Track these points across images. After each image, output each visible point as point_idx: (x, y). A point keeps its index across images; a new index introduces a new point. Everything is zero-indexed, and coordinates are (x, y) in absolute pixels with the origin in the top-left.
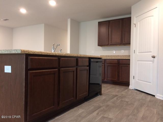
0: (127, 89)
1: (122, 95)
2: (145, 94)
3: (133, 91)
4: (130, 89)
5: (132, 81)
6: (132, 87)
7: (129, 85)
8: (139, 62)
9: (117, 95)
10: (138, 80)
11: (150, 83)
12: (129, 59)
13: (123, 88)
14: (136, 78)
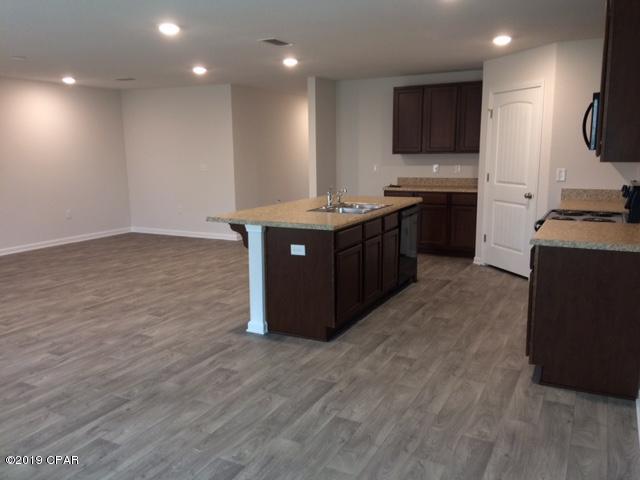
0: (468, 264)
1: (460, 279)
2: (509, 276)
3: (483, 269)
4: (476, 265)
5: (481, 247)
6: (479, 260)
7: (474, 256)
8: (497, 203)
9: (448, 282)
10: (495, 244)
11: (520, 251)
12: (476, 194)
13: (459, 262)
14: (491, 240)
